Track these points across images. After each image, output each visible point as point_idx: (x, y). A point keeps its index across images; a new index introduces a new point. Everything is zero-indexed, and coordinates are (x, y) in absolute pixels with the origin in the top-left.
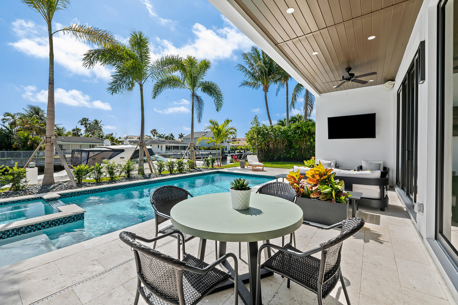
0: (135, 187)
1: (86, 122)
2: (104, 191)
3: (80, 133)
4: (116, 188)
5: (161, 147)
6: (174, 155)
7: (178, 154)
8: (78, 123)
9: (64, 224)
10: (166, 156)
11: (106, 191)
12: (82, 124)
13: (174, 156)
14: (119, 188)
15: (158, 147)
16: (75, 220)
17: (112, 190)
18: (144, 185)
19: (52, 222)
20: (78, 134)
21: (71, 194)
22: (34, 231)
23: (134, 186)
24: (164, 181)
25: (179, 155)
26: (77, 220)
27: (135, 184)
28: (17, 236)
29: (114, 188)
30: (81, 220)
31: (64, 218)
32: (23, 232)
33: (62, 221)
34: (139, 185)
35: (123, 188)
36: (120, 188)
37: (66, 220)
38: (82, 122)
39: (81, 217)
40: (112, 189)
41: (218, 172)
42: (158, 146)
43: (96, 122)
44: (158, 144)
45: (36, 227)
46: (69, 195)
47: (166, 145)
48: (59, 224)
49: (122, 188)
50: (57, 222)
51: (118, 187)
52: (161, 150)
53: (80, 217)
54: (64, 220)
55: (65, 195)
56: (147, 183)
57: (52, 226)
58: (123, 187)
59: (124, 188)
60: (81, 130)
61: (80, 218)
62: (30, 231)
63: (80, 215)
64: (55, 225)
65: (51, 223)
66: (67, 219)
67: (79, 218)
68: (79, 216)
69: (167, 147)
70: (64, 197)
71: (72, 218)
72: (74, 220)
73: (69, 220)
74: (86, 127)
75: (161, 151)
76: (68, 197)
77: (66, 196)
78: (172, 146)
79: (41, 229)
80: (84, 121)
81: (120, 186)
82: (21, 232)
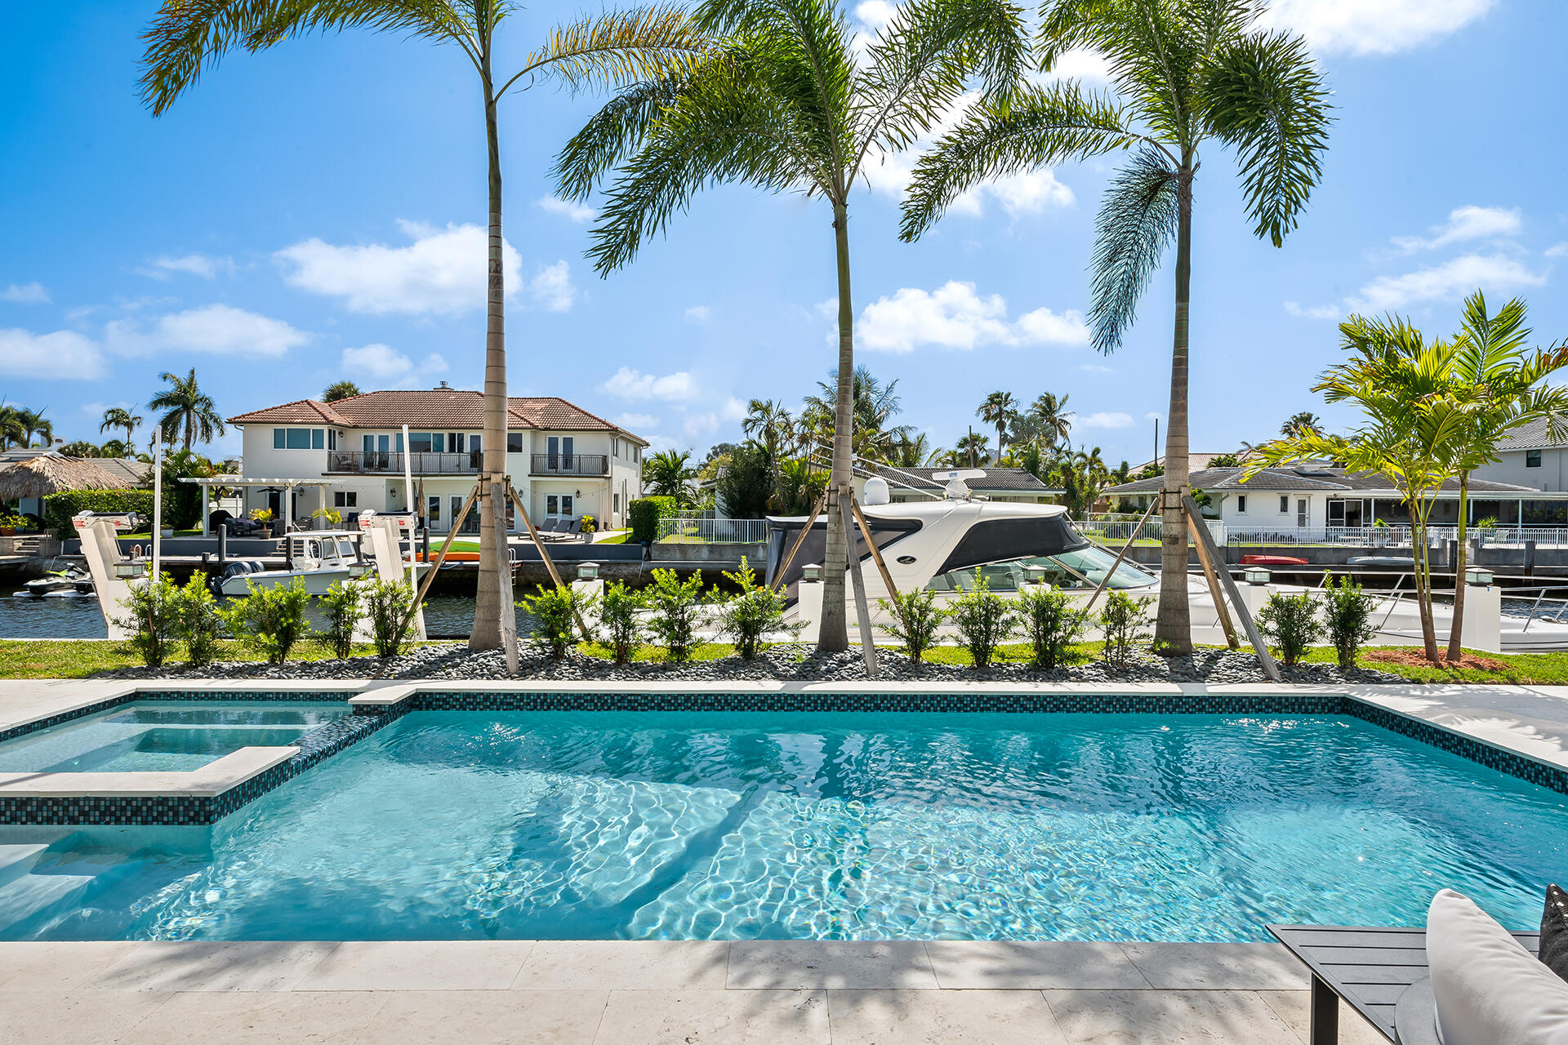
0: (713, 712)
1: (1001, 409)
2: (578, 708)
3: (982, 455)
4: (630, 701)
5: (1302, 505)
6: (1370, 552)
7: (1400, 545)
8: (977, 415)
9: (144, 822)
10: (1320, 556)
11: (585, 708)
12: (987, 419)
13: (1370, 558)
14: (640, 704)
15: (1284, 508)
16: (181, 819)
17: (609, 709)
18: (759, 709)
19: (108, 804)
20: (975, 454)
21: (465, 700)
22: (60, 822)
23: (712, 705)
24: (877, 707)
25: (1402, 552)
26: (187, 819)
27: (716, 696)
28: (18, 827)
29: (619, 701)
30: (201, 823)
31: (145, 800)
32: (32, 818)
33: (139, 809)
34: (736, 708)
35: (661, 708)
36: (646, 704)
37: (150, 809)
38: (988, 411)
39: (202, 813)
40: (613, 704)
41: (1346, 706)
42: (1284, 500)
43: (1048, 406)
44: (1285, 493)
45: (66, 809)
46: (458, 700)
47: (1331, 494)
48: (129, 821)
49: (652, 708)
50: (123, 809)
51: (636, 701)
52: (1302, 520)
53: (197, 809)
54: (144, 808)
55: (444, 700)
56: (779, 701)
57: (108, 819)
58: (659, 704)
59: (663, 708)
60: (985, 440)
61: (197, 814)
62: (49, 821)
63: (197, 803)
64: (118, 821)
65: (107, 808)
66: (155, 808)
67: (192, 814)
68: (192, 803)
69: (1335, 510)
70: (440, 707)
71: (171, 808)
72: (178, 816)
73: (161, 814)
74: (1001, 426)
75: (1302, 530)
76: (454, 707)
77: (448, 703)
78: (1367, 502)
79: (77, 823)
80: (996, 407)
81: (645, 696)
82: (28, 814)
